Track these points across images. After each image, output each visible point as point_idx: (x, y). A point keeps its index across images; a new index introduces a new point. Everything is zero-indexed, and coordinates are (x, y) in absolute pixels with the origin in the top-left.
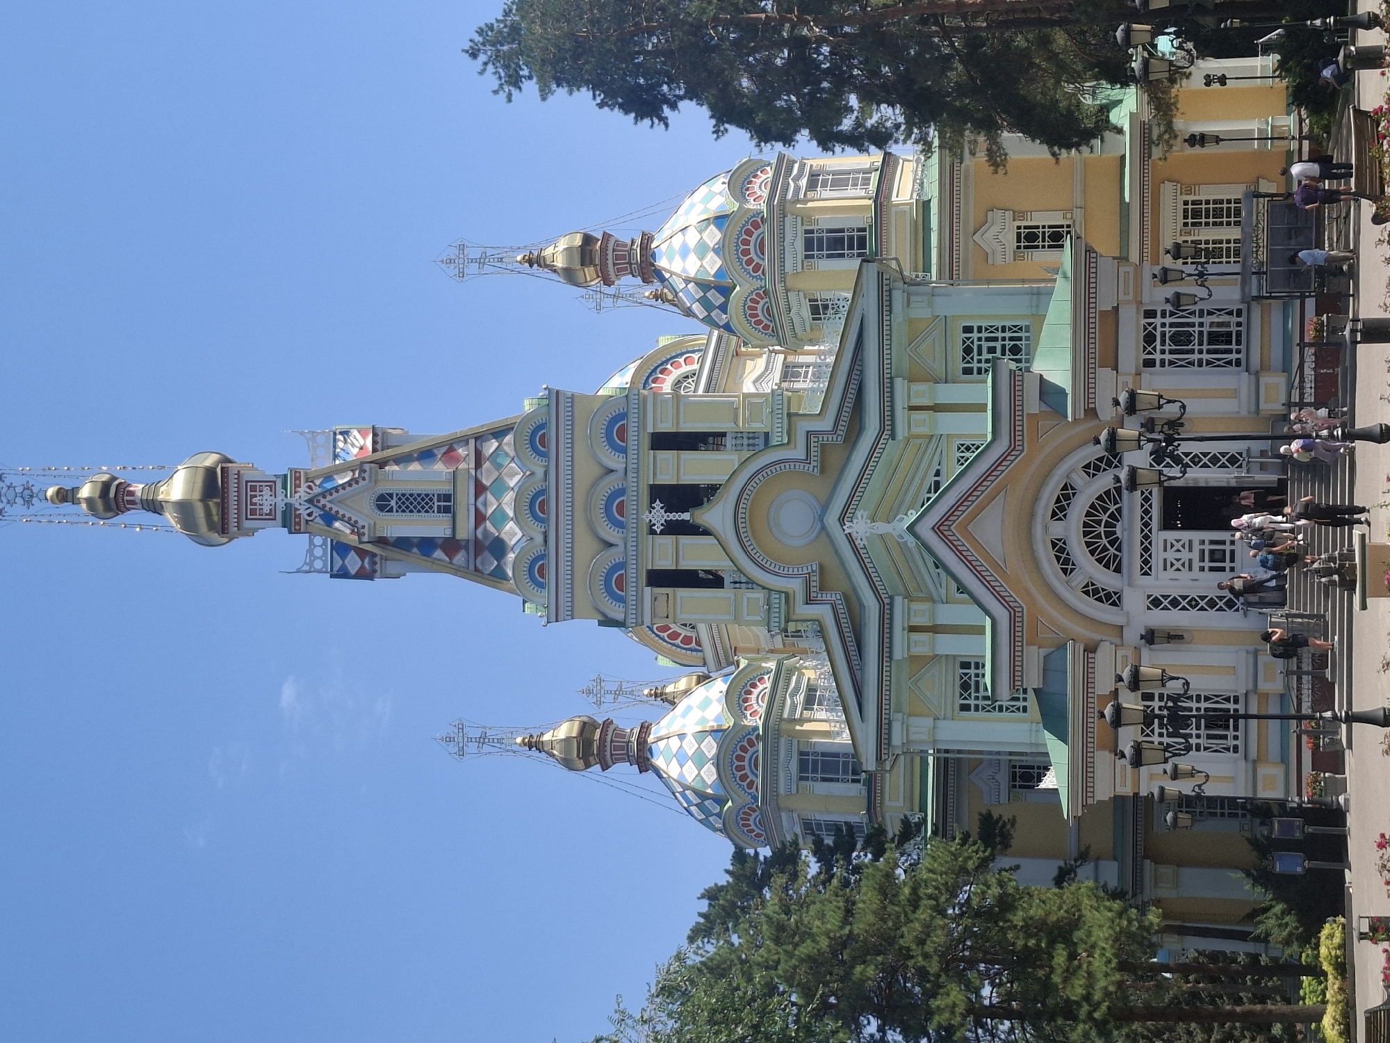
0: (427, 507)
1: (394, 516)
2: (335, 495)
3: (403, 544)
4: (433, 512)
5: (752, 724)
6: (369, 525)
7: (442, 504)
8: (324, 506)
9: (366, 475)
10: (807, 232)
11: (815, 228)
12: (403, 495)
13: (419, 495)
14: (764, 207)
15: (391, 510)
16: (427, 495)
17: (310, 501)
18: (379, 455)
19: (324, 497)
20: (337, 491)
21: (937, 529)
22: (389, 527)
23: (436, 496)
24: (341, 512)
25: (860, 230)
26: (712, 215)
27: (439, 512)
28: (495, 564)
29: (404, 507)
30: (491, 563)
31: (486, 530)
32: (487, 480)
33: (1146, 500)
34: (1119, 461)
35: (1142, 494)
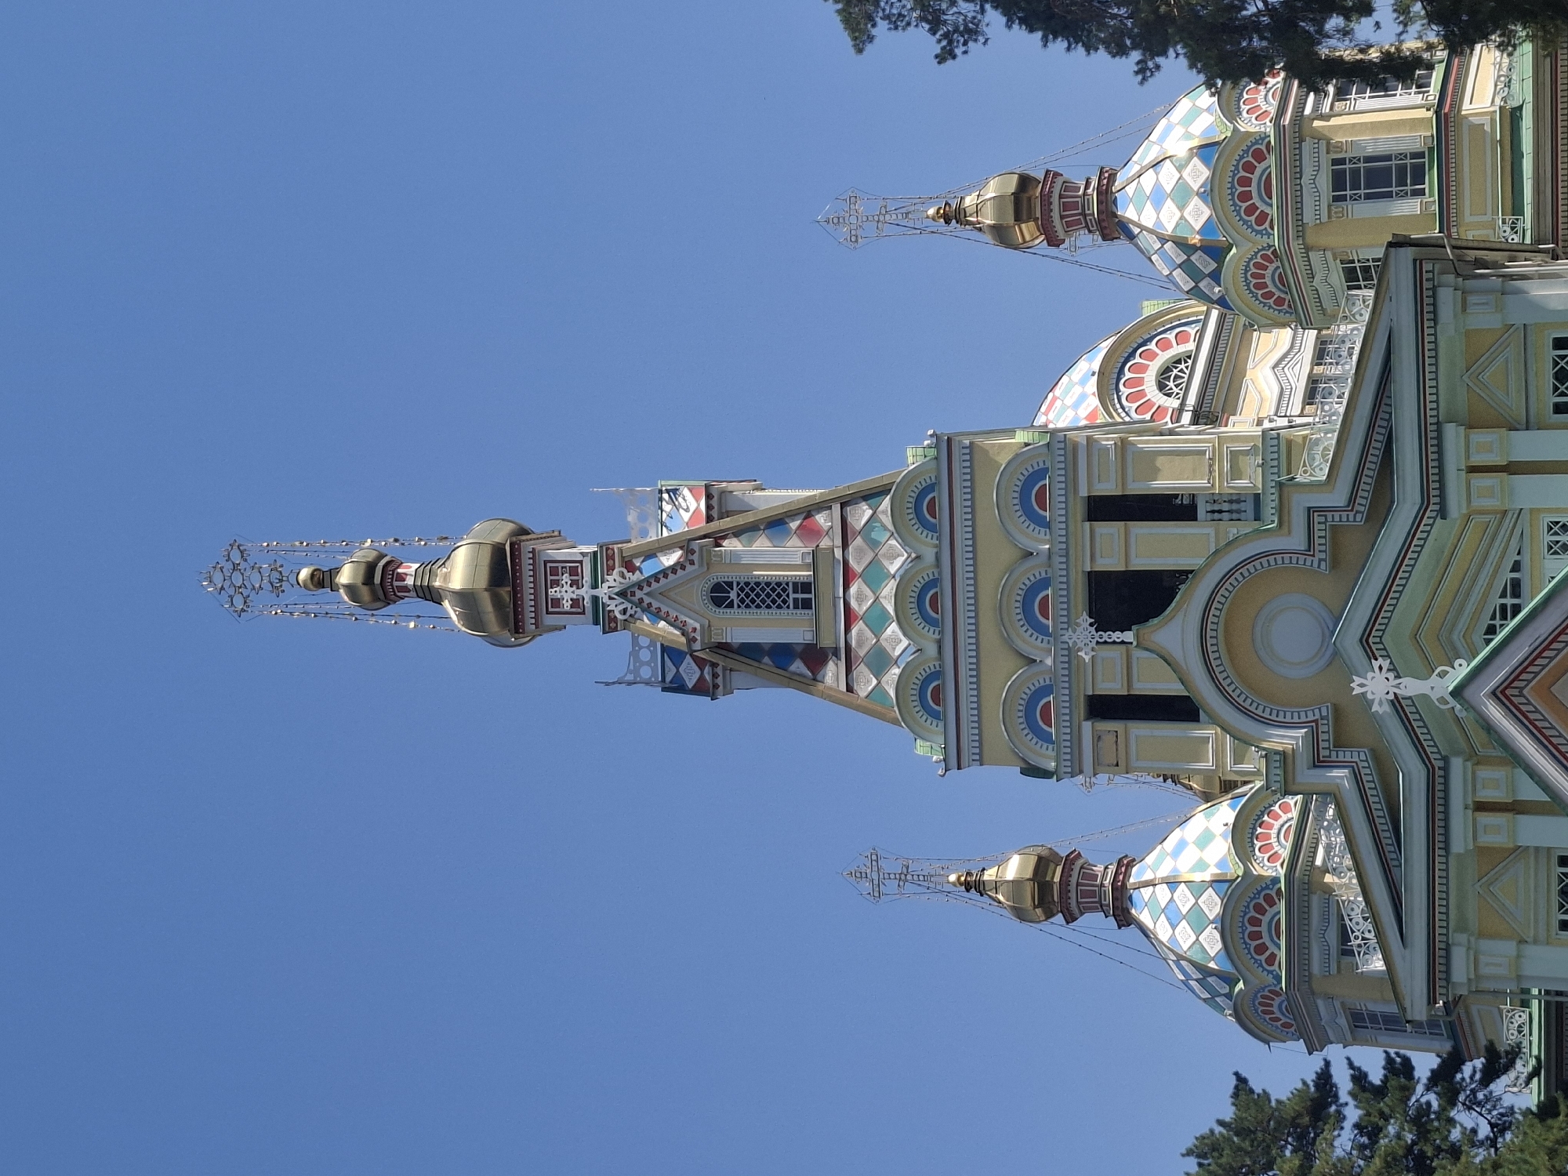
0: (779, 601)
1: (734, 613)
2: (654, 585)
3: (750, 652)
4: (788, 607)
5: (1271, 873)
6: (703, 626)
7: (800, 596)
8: (641, 600)
9: (695, 557)
10: (1335, 162)
11: (1348, 155)
12: (747, 584)
13: (768, 584)
14: (1269, 128)
15: (731, 605)
16: (779, 584)
17: (622, 594)
18: (716, 525)
19: (641, 588)
20: (657, 580)
22: (729, 629)
23: (791, 585)
24: (664, 609)
25: (1415, 155)
26: (1196, 143)
28: (875, 682)
29: (747, 601)
30: (869, 682)
31: (860, 633)
32: (858, 563)
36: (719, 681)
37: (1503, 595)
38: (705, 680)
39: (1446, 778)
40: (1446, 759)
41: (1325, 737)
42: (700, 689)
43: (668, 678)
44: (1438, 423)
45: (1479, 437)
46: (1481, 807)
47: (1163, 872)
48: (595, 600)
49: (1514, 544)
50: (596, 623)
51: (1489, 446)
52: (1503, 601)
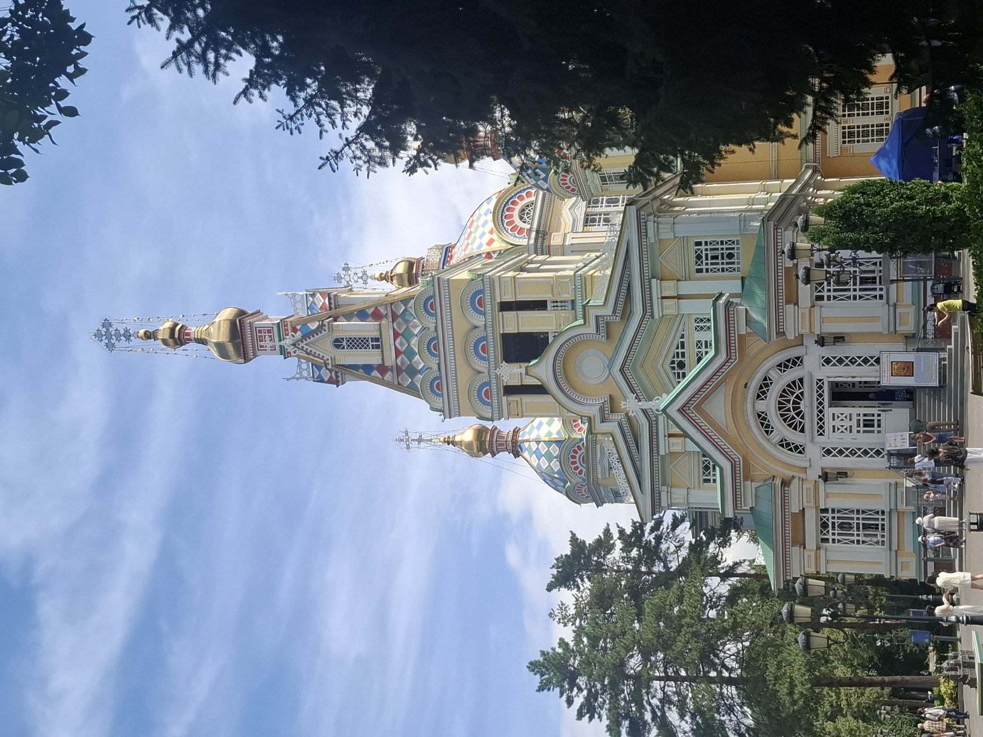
0: (365, 346)
1: (346, 351)
2: (308, 340)
3: (355, 367)
4: (370, 348)
6: (331, 358)
7: (374, 343)
8: (303, 347)
9: (326, 328)
12: (350, 339)
13: (360, 339)
15: (343, 348)
16: (365, 338)
17: (294, 345)
18: (334, 312)
19: (302, 342)
21: (681, 410)
22: (343, 358)
23: (370, 339)
24: (314, 351)
27: (373, 348)
28: (410, 380)
29: (351, 346)
30: (408, 380)
31: (402, 359)
32: (400, 329)
33: (820, 387)
34: (801, 362)
35: (817, 383)
36: (340, 379)
37: (677, 348)
38: (333, 378)
39: (657, 424)
40: (656, 417)
41: (607, 409)
42: (330, 381)
43: (316, 377)
44: (649, 279)
45: (665, 284)
46: (670, 436)
47: (533, 436)
48: (281, 346)
49: (681, 326)
50: (281, 354)
51: (669, 288)
52: (677, 351)
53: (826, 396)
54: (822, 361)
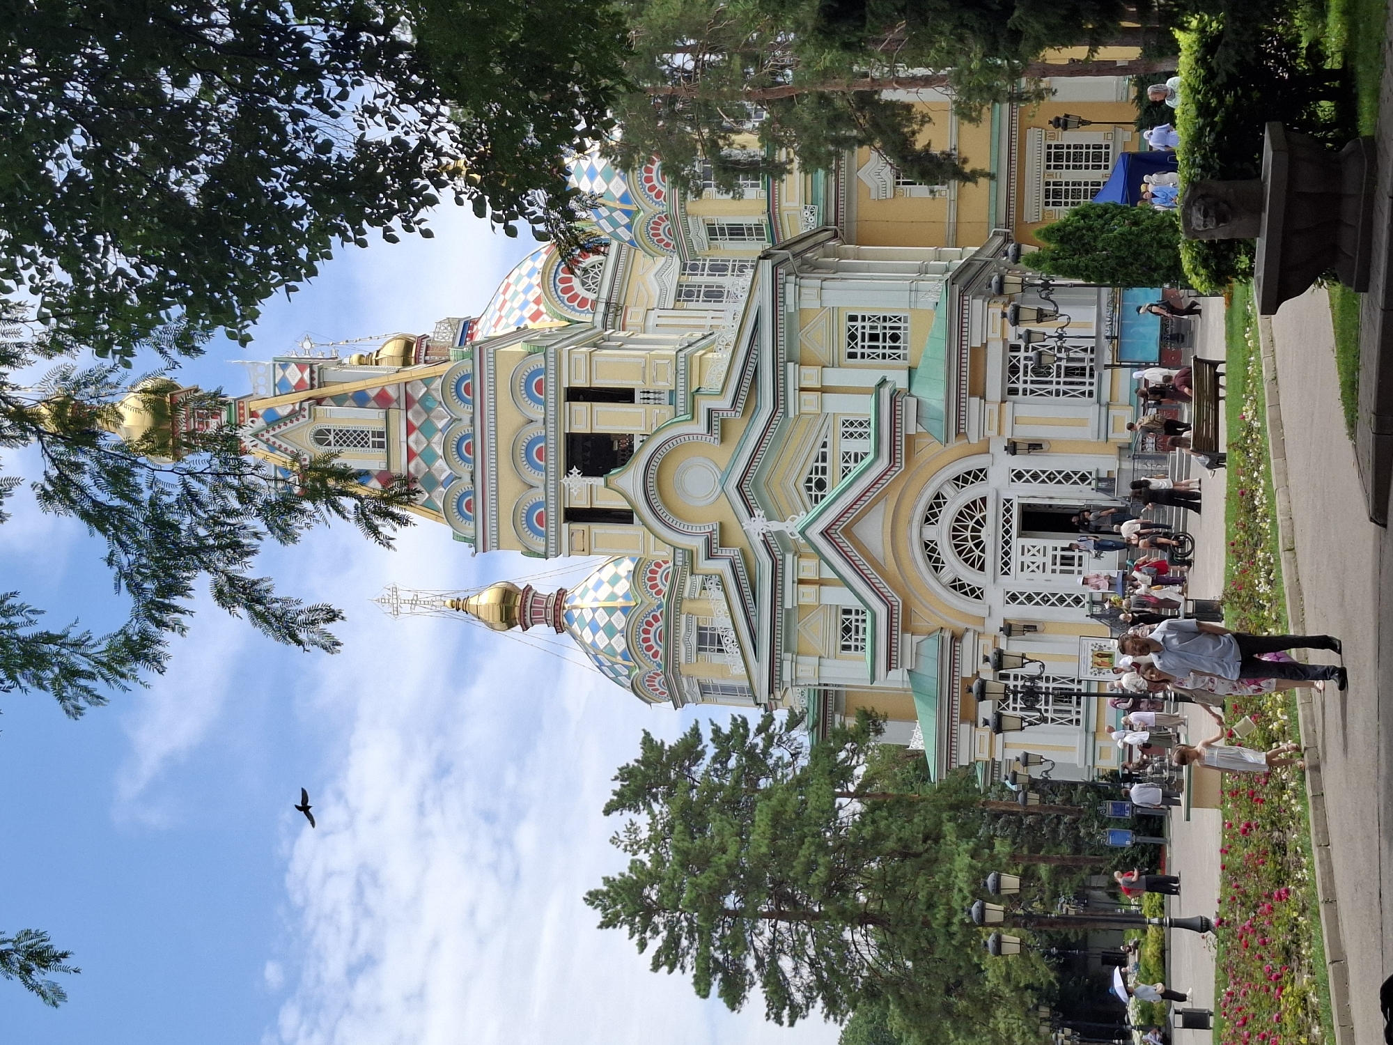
0: (362, 442)
1: (332, 449)
4: (369, 446)
7: (377, 439)
12: (341, 431)
13: (355, 432)
16: (362, 432)
21: (825, 534)
27: (374, 446)
28: (427, 496)
29: (341, 441)
31: (417, 463)
32: (417, 421)
33: (1008, 510)
34: (985, 476)
35: (1004, 505)
37: (817, 461)
39: (783, 565)
41: (715, 541)
44: (784, 361)
45: (806, 370)
46: (801, 582)
49: (823, 431)
51: (811, 376)
52: (816, 465)
53: (1015, 522)
54: (1012, 475)
